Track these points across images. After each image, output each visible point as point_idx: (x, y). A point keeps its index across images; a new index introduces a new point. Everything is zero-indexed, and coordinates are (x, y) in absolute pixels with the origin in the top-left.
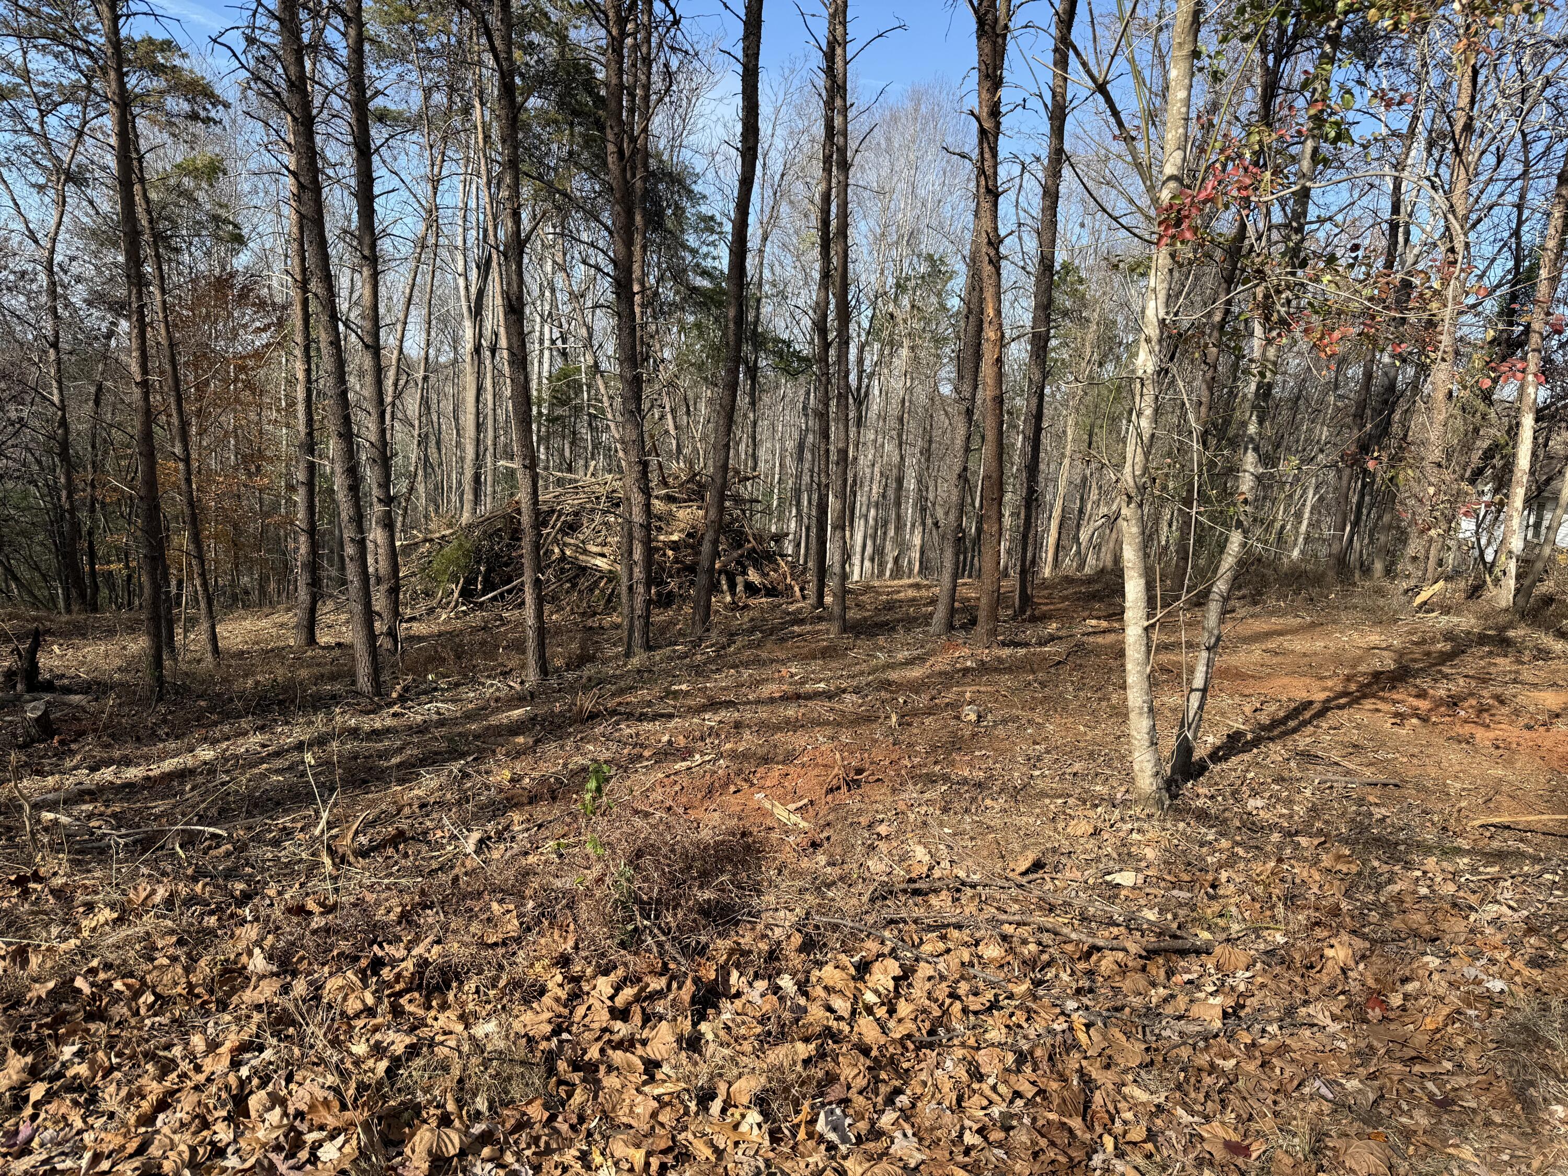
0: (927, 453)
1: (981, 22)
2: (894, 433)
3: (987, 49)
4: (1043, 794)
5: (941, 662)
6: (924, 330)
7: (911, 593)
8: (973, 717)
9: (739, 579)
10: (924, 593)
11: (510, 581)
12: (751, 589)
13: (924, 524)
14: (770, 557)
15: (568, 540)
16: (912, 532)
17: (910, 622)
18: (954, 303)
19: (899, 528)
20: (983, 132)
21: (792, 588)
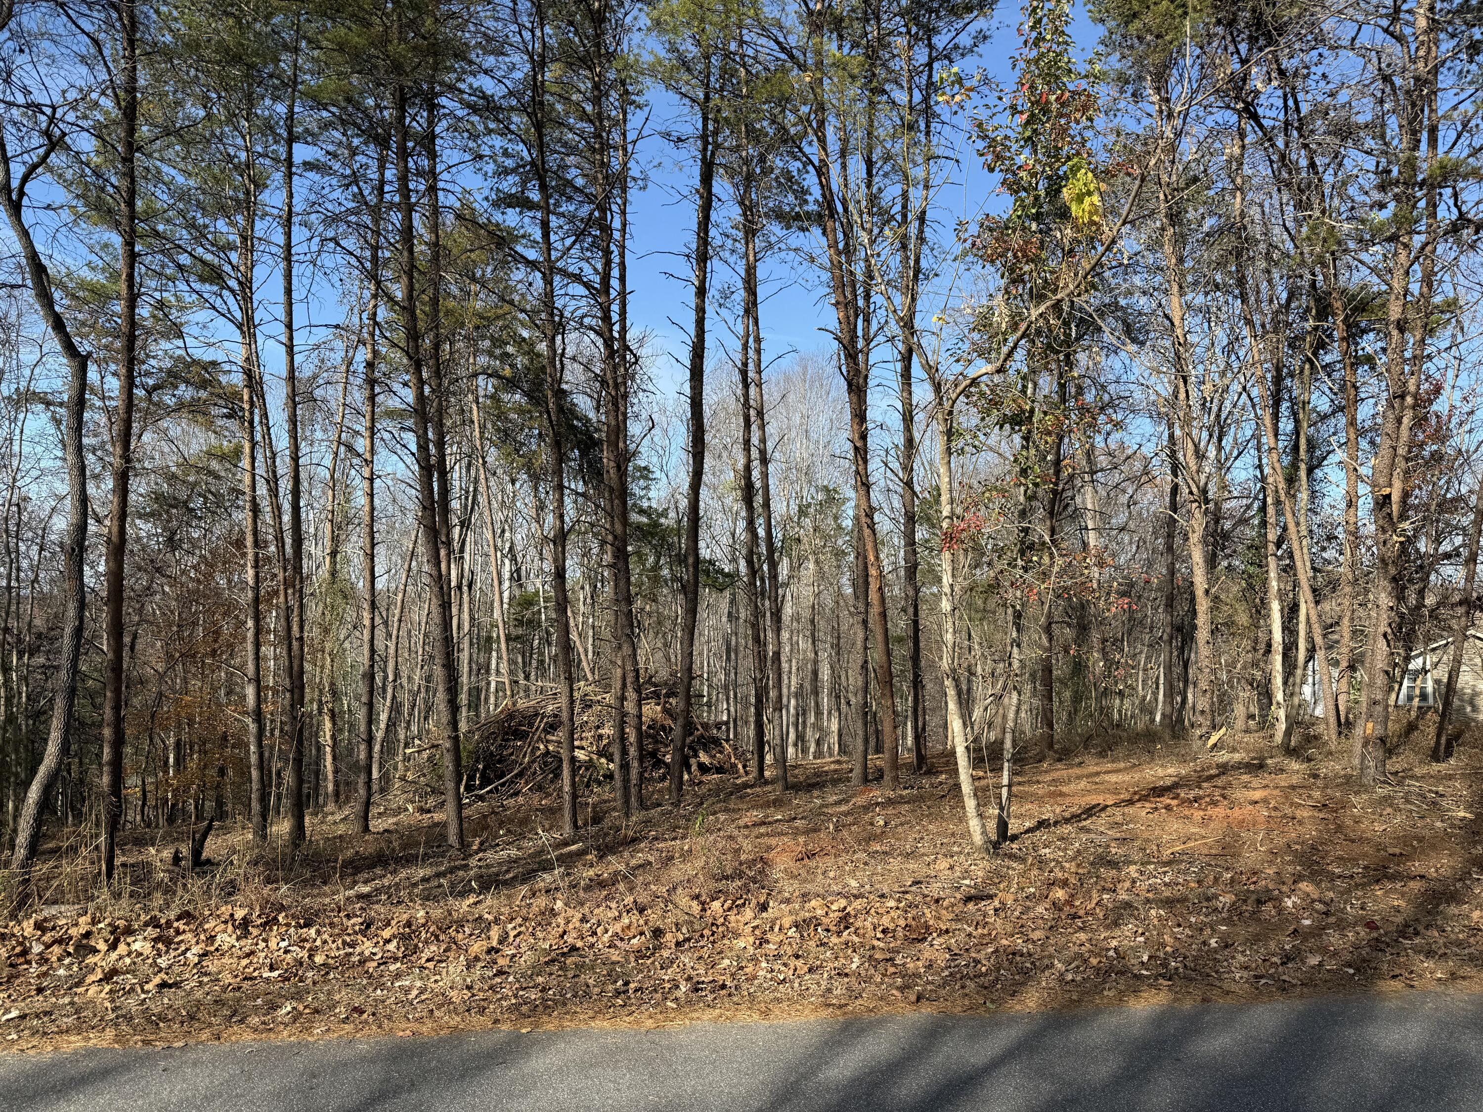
0: (837, 647)
1: (850, 385)
2: (808, 633)
3: (855, 400)
4: (923, 855)
5: (860, 800)
6: (824, 546)
7: (833, 767)
8: (882, 823)
9: (693, 761)
10: (845, 766)
11: (503, 775)
12: (703, 768)
13: (839, 709)
14: (716, 742)
15: (550, 737)
16: (829, 720)
17: (835, 782)
18: (848, 523)
19: (819, 714)
20: (856, 449)
21: (736, 765)
